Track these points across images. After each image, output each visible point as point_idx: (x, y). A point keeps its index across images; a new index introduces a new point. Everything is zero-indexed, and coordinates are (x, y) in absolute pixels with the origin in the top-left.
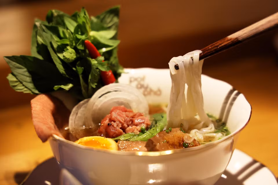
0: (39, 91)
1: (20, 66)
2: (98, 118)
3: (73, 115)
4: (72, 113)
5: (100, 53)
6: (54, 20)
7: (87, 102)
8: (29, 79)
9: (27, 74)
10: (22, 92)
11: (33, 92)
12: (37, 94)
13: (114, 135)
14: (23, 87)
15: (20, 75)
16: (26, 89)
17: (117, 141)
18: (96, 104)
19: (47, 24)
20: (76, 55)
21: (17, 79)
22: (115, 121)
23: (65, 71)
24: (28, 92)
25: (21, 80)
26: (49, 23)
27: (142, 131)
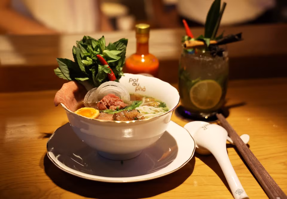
0: (72, 79)
1: (64, 64)
2: (100, 98)
3: (87, 95)
4: (87, 94)
5: (108, 63)
6: (86, 41)
7: (96, 89)
8: (68, 72)
9: (67, 69)
10: (62, 78)
11: (68, 79)
12: (70, 81)
13: (102, 109)
14: (64, 76)
15: (63, 69)
16: (65, 77)
17: (100, 112)
18: (100, 91)
19: (82, 43)
20: (93, 62)
21: (61, 71)
22: (104, 101)
23: (85, 70)
24: (66, 79)
25: (63, 72)
26: (84, 43)
27: (117, 110)
